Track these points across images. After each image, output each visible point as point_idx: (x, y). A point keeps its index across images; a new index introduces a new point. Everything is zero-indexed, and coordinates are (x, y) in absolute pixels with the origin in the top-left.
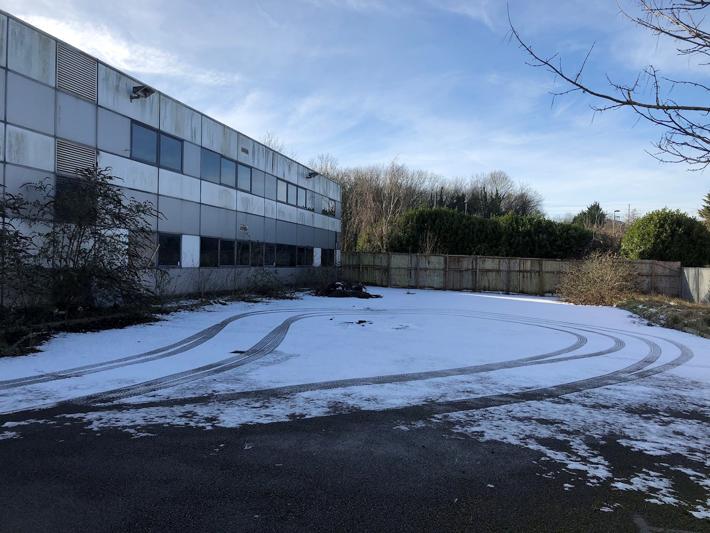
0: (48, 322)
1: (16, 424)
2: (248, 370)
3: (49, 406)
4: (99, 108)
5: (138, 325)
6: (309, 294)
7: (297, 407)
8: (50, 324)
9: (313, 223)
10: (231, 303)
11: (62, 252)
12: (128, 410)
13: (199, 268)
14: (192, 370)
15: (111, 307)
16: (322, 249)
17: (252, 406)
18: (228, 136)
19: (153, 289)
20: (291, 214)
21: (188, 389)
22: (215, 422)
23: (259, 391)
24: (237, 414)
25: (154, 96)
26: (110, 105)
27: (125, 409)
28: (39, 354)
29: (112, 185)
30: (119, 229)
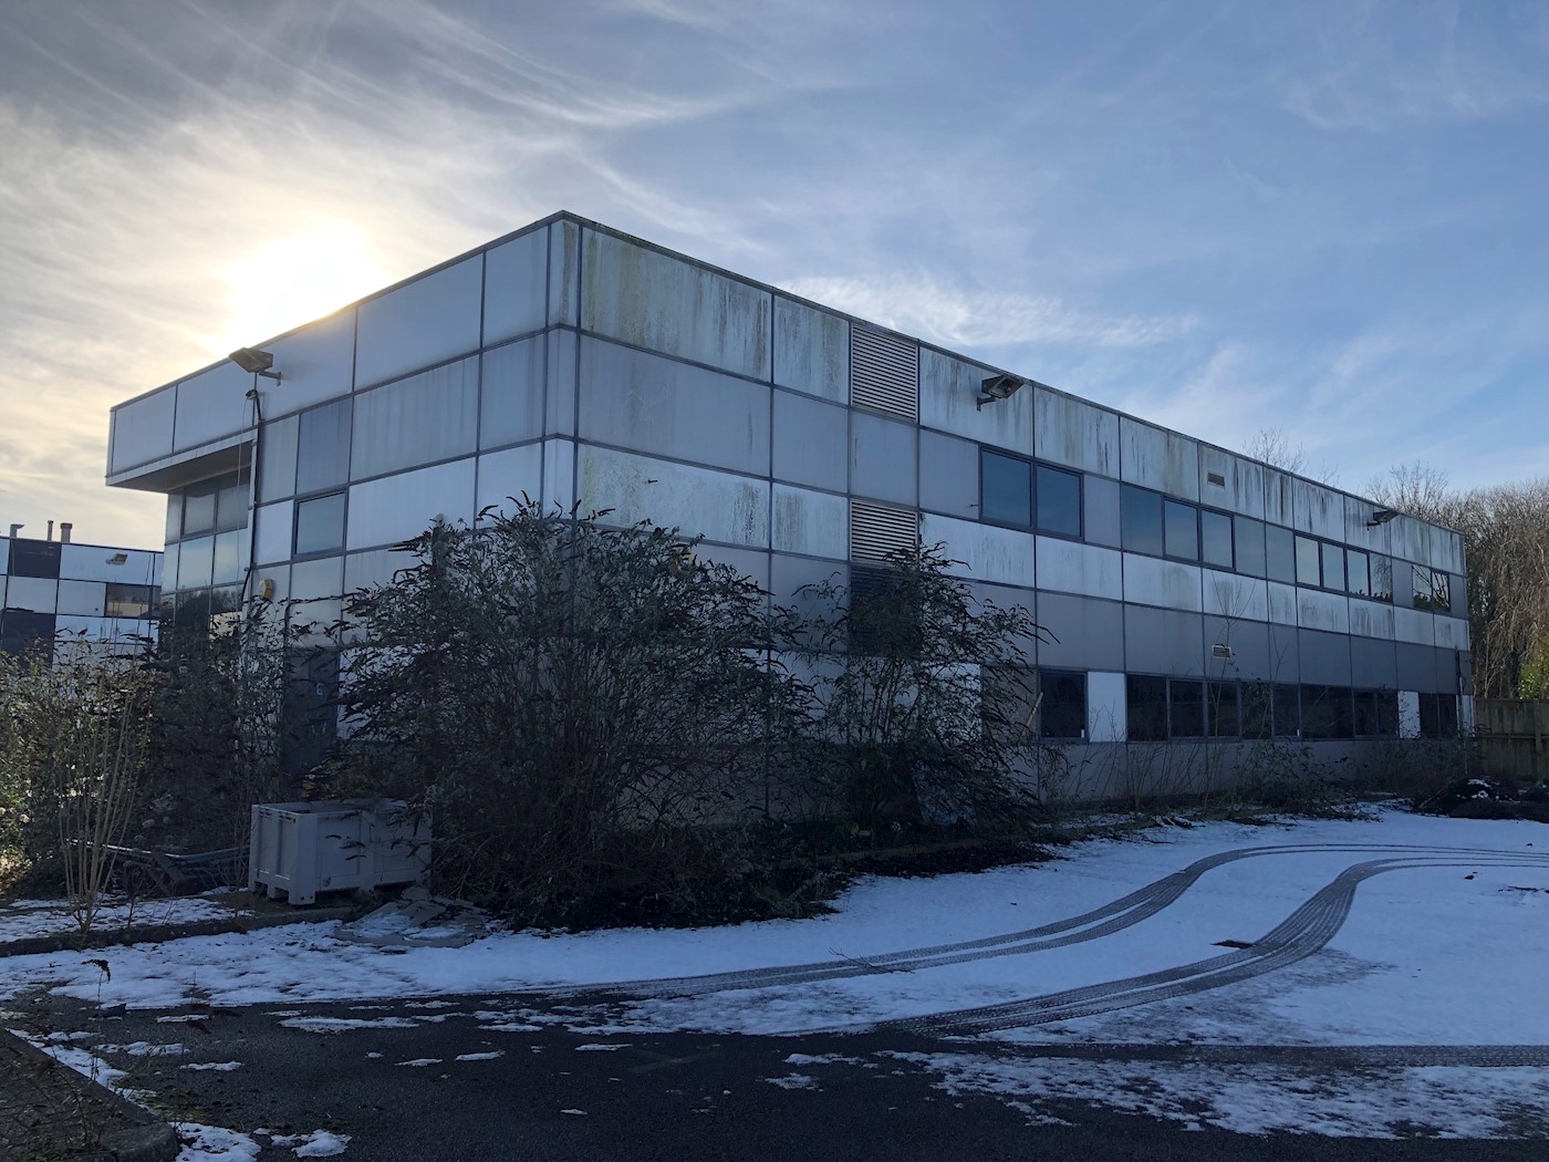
0: (842, 852)
1: (809, 1059)
2: (1265, 992)
3: (861, 1029)
4: (922, 430)
5: (1009, 867)
6: (1396, 808)
7: (1412, 1106)
8: (849, 856)
9: (1392, 629)
10: (1201, 824)
11: (863, 713)
12: (1010, 1056)
13: (1127, 743)
14: (1136, 979)
15: (951, 826)
16: (1421, 696)
17: (1291, 1085)
18: (1176, 451)
19: (1033, 789)
20: (1333, 613)
21: (1132, 1023)
22: (1208, 1114)
23: (1303, 1049)
24: (1256, 1101)
25: (1023, 393)
26: (941, 424)
27: (1003, 1054)
28: (833, 917)
29: (948, 577)
30: (963, 664)
